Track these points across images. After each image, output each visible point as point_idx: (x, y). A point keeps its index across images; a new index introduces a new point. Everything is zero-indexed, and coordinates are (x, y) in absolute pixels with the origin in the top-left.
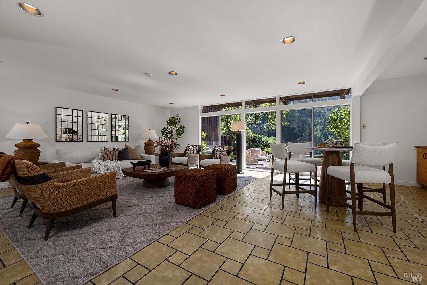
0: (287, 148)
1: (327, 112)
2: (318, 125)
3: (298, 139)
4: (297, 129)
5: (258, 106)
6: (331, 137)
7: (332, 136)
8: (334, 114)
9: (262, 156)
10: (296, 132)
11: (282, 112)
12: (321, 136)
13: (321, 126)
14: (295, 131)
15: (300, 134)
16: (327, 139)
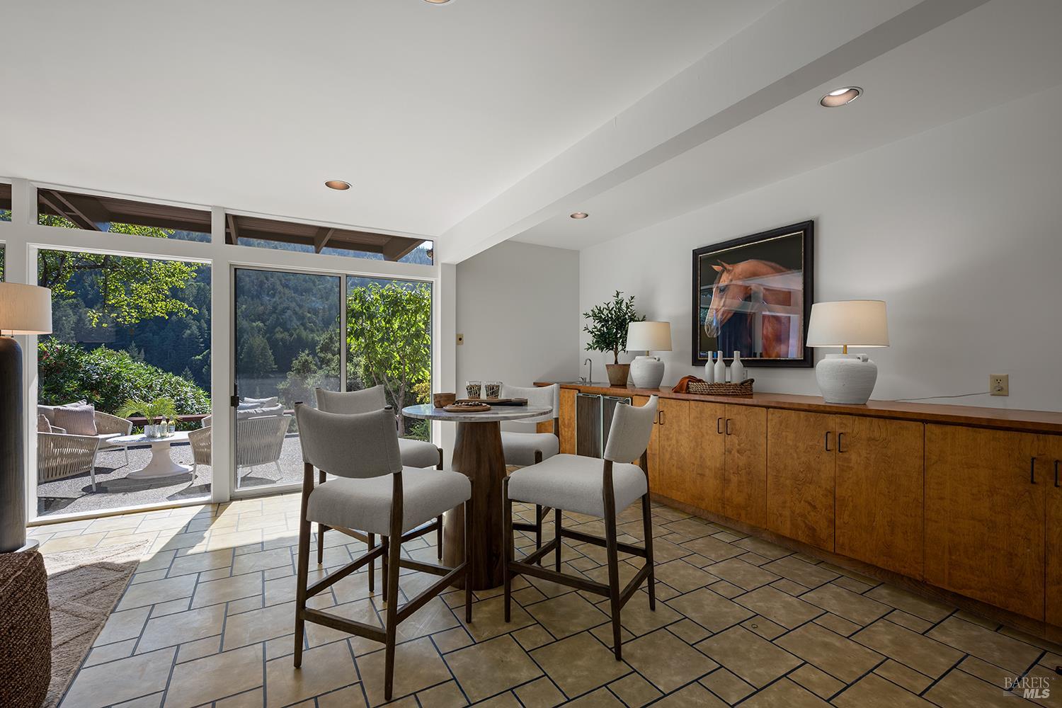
0: (185, 389)
1: (280, 288)
2: (256, 319)
3: (197, 357)
4: (194, 328)
5: (99, 225)
6: (303, 354)
7: (307, 352)
8: (355, 300)
9: (100, 432)
10: (190, 335)
11: (236, 269)
12: (264, 348)
13: (263, 322)
14: (188, 332)
15: (202, 343)
16: (296, 359)
